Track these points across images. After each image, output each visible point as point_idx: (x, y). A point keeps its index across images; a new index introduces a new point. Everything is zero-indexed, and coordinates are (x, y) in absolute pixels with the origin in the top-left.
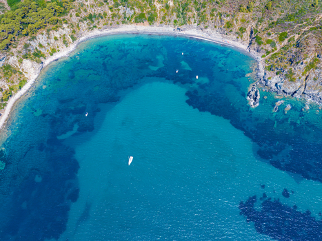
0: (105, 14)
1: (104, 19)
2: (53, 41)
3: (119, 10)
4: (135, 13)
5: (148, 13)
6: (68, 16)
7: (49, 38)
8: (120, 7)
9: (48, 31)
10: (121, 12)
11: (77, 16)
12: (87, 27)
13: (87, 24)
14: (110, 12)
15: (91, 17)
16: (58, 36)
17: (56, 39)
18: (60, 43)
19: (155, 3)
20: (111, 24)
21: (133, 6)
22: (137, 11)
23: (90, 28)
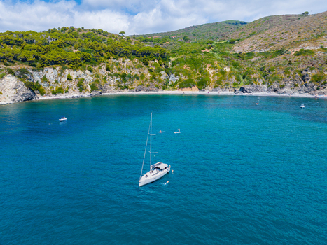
0: (143, 76)
1: (140, 80)
2: (64, 79)
3: (161, 75)
4: (180, 80)
5: (198, 78)
6: (96, 68)
7: (60, 75)
8: (162, 73)
9: (64, 68)
10: (163, 77)
11: (108, 69)
12: (116, 84)
13: (118, 81)
14: (149, 75)
15: (124, 76)
16: (74, 77)
17: (69, 79)
18: (73, 84)
19: (207, 69)
20: (148, 86)
21: (179, 72)
22: (183, 78)
23: (119, 86)
